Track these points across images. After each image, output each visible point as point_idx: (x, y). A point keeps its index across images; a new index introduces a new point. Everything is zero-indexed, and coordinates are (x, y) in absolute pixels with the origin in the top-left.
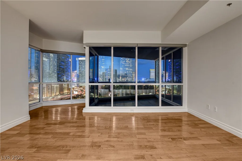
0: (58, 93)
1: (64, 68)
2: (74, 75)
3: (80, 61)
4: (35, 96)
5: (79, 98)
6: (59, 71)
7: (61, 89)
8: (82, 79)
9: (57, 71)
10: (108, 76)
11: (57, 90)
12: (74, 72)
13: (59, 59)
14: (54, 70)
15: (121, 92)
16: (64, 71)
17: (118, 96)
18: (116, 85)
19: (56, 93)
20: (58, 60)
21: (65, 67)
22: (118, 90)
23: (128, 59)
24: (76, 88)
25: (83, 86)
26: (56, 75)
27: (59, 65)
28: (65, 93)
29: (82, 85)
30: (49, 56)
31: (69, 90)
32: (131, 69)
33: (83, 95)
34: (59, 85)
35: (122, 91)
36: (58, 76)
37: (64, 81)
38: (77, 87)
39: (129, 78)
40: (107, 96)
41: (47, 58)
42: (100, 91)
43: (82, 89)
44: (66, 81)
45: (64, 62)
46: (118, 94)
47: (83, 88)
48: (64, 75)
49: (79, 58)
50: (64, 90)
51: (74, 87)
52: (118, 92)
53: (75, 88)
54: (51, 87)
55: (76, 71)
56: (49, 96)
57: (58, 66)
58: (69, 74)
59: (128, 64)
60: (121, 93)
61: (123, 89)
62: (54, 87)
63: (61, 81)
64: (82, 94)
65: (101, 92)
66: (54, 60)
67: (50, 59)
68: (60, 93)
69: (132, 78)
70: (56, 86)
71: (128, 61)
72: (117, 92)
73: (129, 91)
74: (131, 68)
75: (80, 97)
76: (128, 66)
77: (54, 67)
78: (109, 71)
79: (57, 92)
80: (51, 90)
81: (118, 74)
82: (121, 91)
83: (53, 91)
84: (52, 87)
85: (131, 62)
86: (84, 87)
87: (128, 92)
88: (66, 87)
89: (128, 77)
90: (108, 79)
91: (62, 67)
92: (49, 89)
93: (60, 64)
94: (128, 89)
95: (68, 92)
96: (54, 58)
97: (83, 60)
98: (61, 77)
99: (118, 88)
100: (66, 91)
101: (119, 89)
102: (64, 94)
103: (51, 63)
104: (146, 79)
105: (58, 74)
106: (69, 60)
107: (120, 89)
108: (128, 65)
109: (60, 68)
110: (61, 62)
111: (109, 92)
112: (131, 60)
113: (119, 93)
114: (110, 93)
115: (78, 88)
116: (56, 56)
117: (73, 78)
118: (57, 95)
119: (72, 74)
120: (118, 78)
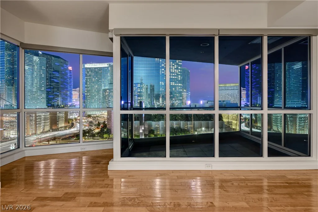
0: (47, 128)
1: (58, 83)
2: (77, 95)
3: (88, 70)
4: (6, 134)
5: (87, 136)
6: (50, 88)
7: (54, 121)
8: (92, 103)
9: (47, 88)
10: (137, 97)
11: (47, 123)
12: (77, 89)
13: (49, 66)
14: (41, 87)
15: (162, 125)
16: (58, 89)
17: (157, 132)
19: (44, 127)
20: (47, 67)
21: (59, 80)
22: (157, 122)
23: (174, 66)
25: (94, 115)
26: (44, 95)
27: (50, 77)
28: (60, 128)
29: (91, 113)
31: (69, 123)
32: (179, 85)
33: (93, 130)
34: (50, 114)
36: (47, 96)
37: (58, 105)
39: (176, 100)
40: (137, 133)
43: (90, 119)
44: (62, 106)
45: (58, 72)
46: (157, 130)
48: (58, 96)
49: (85, 65)
50: (59, 122)
51: (76, 116)
52: (156, 126)
54: (36, 116)
56: (31, 133)
57: (47, 79)
58: (68, 93)
59: (173, 74)
60: (162, 128)
62: (40, 116)
63: (53, 106)
64: (90, 129)
66: (41, 68)
67: (33, 66)
68: (51, 127)
69: (181, 100)
70: (43, 114)
71: (175, 69)
72: (155, 125)
73: (176, 124)
74: (180, 82)
75: (87, 134)
76: (174, 79)
77: (40, 81)
78: (139, 88)
80: (36, 122)
81: (156, 92)
82: (162, 123)
83: (39, 124)
84: (38, 116)
85: (179, 70)
86: (94, 117)
87: (175, 126)
88: (62, 117)
89: (174, 99)
90: (139, 101)
91: (55, 80)
92: (31, 120)
93: (52, 76)
94: (174, 121)
95: (66, 125)
96: (41, 65)
97: (93, 68)
98: (53, 99)
99: (156, 118)
100: (62, 124)
102: (58, 129)
103: (35, 73)
104: (206, 101)
105: (48, 94)
106: (67, 69)
107: (160, 120)
108: (175, 76)
109: (51, 82)
110: (53, 71)
111: (140, 125)
112: (179, 68)
113: (159, 127)
114: (141, 128)
115: (85, 118)
116: (45, 62)
117: (74, 101)
118: (47, 132)
119: (73, 93)
120: (157, 101)
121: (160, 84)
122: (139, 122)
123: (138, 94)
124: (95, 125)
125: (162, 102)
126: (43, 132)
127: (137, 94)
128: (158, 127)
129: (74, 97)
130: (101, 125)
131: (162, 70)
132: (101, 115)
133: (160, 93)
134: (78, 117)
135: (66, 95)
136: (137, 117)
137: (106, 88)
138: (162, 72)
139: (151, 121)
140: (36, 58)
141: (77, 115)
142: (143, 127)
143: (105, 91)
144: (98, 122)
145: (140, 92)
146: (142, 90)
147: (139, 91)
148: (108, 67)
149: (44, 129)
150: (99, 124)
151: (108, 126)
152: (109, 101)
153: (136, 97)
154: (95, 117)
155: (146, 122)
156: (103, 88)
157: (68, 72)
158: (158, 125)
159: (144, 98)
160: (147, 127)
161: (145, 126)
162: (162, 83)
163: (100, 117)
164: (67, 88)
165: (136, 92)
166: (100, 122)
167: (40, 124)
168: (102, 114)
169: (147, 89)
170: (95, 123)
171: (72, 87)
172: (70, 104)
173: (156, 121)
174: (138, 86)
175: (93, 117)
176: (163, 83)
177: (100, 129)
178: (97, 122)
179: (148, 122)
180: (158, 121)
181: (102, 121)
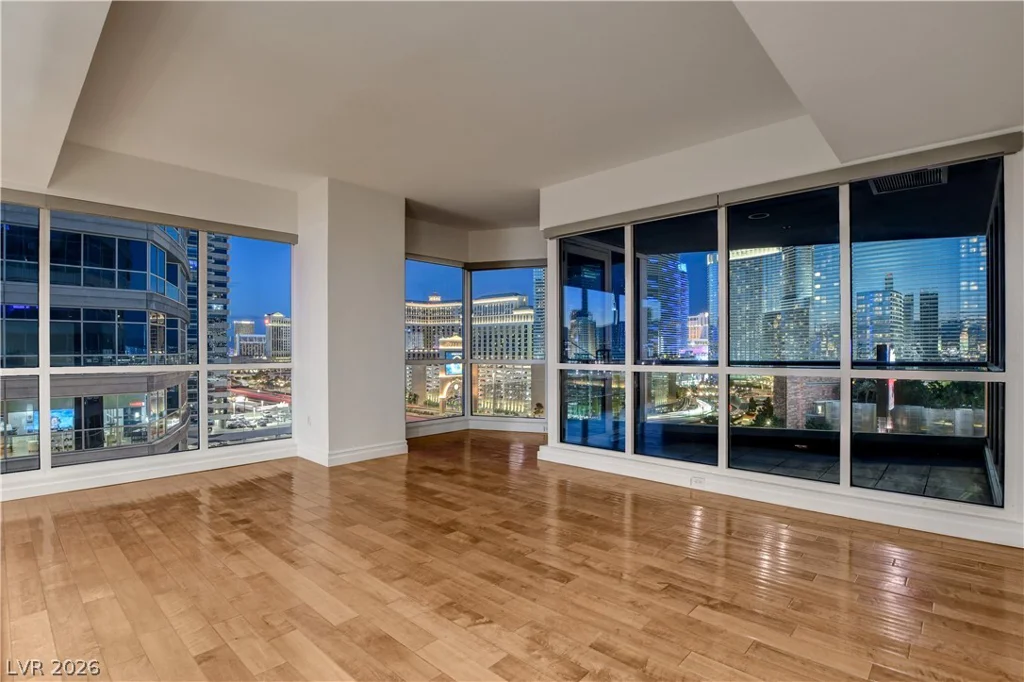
2: (699, 331)
10: (873, 332)
12: (699, 316)
15: (964, 422)
18: (931, 383)
22: (945, 411)
24: (708, 390)
25: (741, 379)
28: (659, 406)
31: (677, 397)
35: (970, 419)
38: (711, 384)
42: (824, 409)
44: (666, 355)
45: (655, 279)
51: (696, 383)
52: (942, 423)
53: (702, 386)
55: (707, 315)
58: (678, 326)
65: (833, 416)
72: (938, 420)
78: (880, 304)
81: (944, 315)
86: (741, 386)
88: (663, 383)
90: (875, 345)
95: (671, 401)
97: (738, 260)
99: (939, 396)
100: (661, 399)
101: (954, 405)
106: (676, 270)
107: (957, 407)
111: (878, 415)
113: (952, 428)
117: (693, 344)
119: (690, 325)
120: (949, 343)
121: (963, 289)
122: (874, 407)
123: (875, 322)
124: (743, 407)
127: (872, 323)
128: (949, 427)
129: (691, 334)
130: (758, 408)
131: (968, 243)
132: (759, 380)
133: (962, 318)
134: (701, 383)
135: (675, 331)
136: (871, 393)
137: (774, 310)
138: (968, 248)
139: (918, 407)
141: (697, 378)
142: (890, 422)
143: (771, 316)
144: (752, 400)
145: (880, 318)
146: (887, 312)
147: (880, 313)
148: (780, 254)
150: (753, 404)
151: (776, 412)
152: (783, 343)
153: (868, 331)
154: (744, 386)
155: (901, 407)
156: (765, 311)
157: (677, 276)
158: (949, 421)
159: (897, 335)
160: (905, 423)
161: (899, 421)
162: (969, 286)
163: (757, 387)
164: (675, 315)
165: (868, 318)
166: (755, 399)
168: (763, 380)
169: (908, 306)
170: (742, 402)
171: (687, 312)
172: (680, 350)
173: (941, 408)
174: (876, 300)
175: (737, 386)
177: (754, 418)
178: (748, 400)
179: (909, 409)
180: (947, 408)
181: (761, 395)
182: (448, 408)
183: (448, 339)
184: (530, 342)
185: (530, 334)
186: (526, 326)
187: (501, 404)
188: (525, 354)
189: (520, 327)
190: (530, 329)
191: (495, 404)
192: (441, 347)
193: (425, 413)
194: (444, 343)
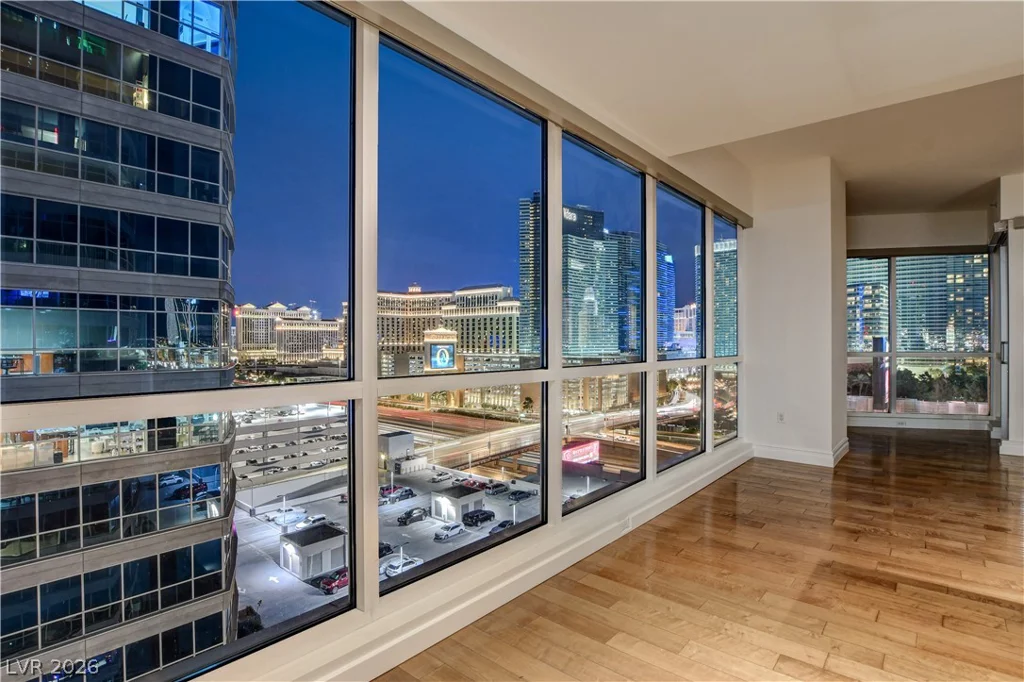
0: (623, 400)
2: (685, 323)
6: (626, 309)
8: (723, 342)
9: (619, 310)
10: (863, 325)
11: (621, 387)
12: (684, 309)
13: (623, 259)
14: (608, 307)
18: (922, 376)
19: (615, 397)
20: (620, 262)
22: (938, 403)
25: (729, 372)
26: (614, 326)
27: (627, 285)
29: (722, 369)
30: (589, 251)
31: (667, 391)
41: (583, 261)
43: (721, 385)
47: (728, 385)
51: (683, 375)
53: (690, 379)
55: (693, 306)
56: (591, 408)
57: (619, 289)
58: (665, 318)
61: (968, 398)
66: (606, 266)
67: (592, 261)
68: (630, 399)
77: (607, 293)
78: (870, 297)
79: (619, 396)
82: (958, 407)
83: (605, 388)
86: (730, 379)
90: (869, 337)
93: (630, 280)
95: (662, 395)
96: (607, 255)
97: (726, 252)
99: (931, 389)
101: (946, 397)
103: (596, 278)
106: (663, 261)
107: (950, 399)
110: (632, 270)
111: (874, 408)
116: (615, 250)
117: (679, 337)
118: (621, 408)
119: (677, 317)
120: (936, 336)
121: (949, 281)
122: (870, 400)
123: (865, 315)
125: (957, 339)
126: (614, 408)
127: (861, 315)
129: (677, 329)
134: (688, 376)
135: (661, 323)
136: (865, 385)
139: (913, 400)
140: (599, 245)
141: (684, 371)
146: (877, 305)
147: (870, 305)
149: (616, 402)
153: (858, 324)
154: (732, 379)
155: (897, 401)
157: (665, 268)
162: (955, 278)
164: (662, 307)
165: (858, 310)
167: (609, 388)
170: (732, 395)
171: (673, 303)
172: (669, 344)
173: (935, 400)
174: (865, 293)
175: (725, 379)
176: (958, 276)
180: (940, 400)
182: (433, 403)
183: (434, 331)
184: (515, 335)
185: (514, 326)
186: (510, 318)
187: (488, 399)
188: (510, 346)
189: (504, 319)
190: (515, 321)
191: (482, 398)
192: (426, 340)
193: (410, 408)
194: (429, 335)
